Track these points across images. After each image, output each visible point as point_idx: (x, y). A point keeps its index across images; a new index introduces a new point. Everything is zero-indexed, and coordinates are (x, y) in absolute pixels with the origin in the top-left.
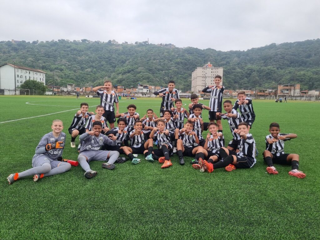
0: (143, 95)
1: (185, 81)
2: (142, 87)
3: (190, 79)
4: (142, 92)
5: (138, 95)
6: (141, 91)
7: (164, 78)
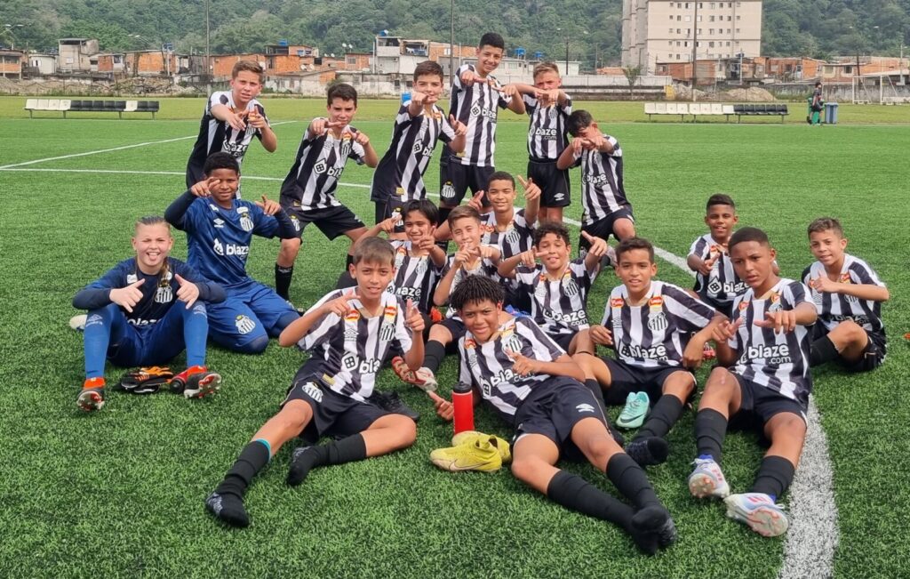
0: (397, 84)
1: (591, 27)
2: (394, 51)
3: (616, 17)
4: (394, 71)
5: (373, 86)
6: (389, 68)
7: (505, 14)
